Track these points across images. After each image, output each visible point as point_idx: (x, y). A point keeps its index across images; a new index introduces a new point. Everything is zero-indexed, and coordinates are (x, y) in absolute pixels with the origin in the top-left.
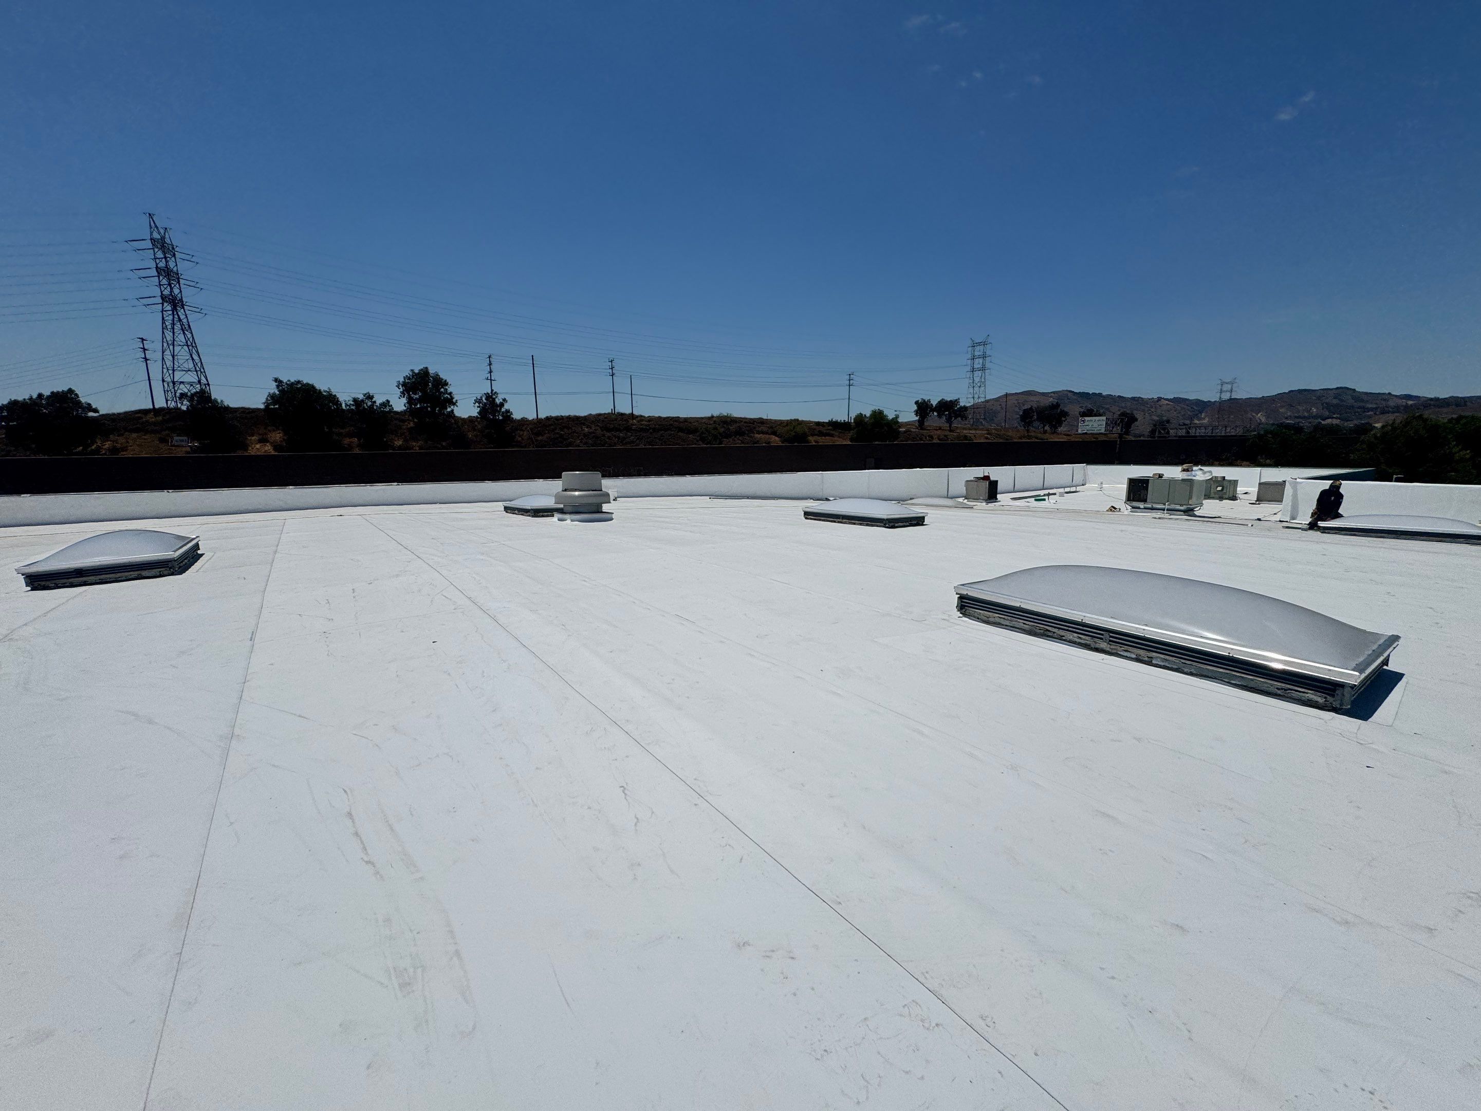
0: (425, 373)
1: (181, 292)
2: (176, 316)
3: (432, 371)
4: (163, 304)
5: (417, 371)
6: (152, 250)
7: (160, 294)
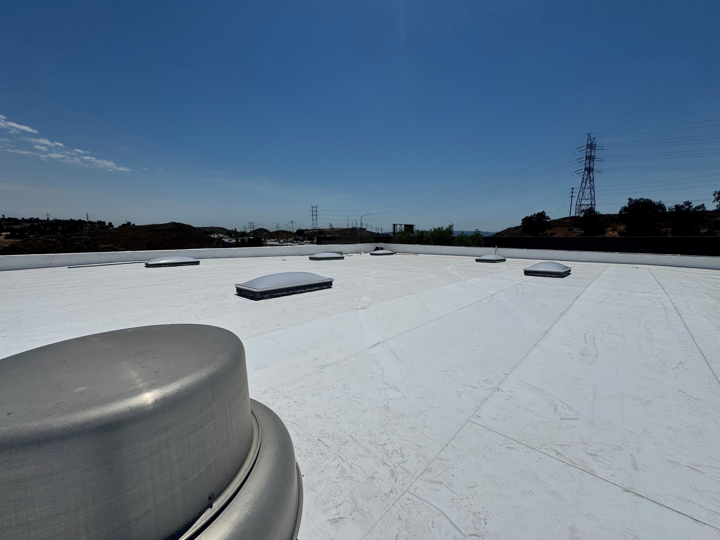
1: (593, 165)
2: (589, 176)
4: (584, 172)
6: (586, 149)
7: (584, 168)
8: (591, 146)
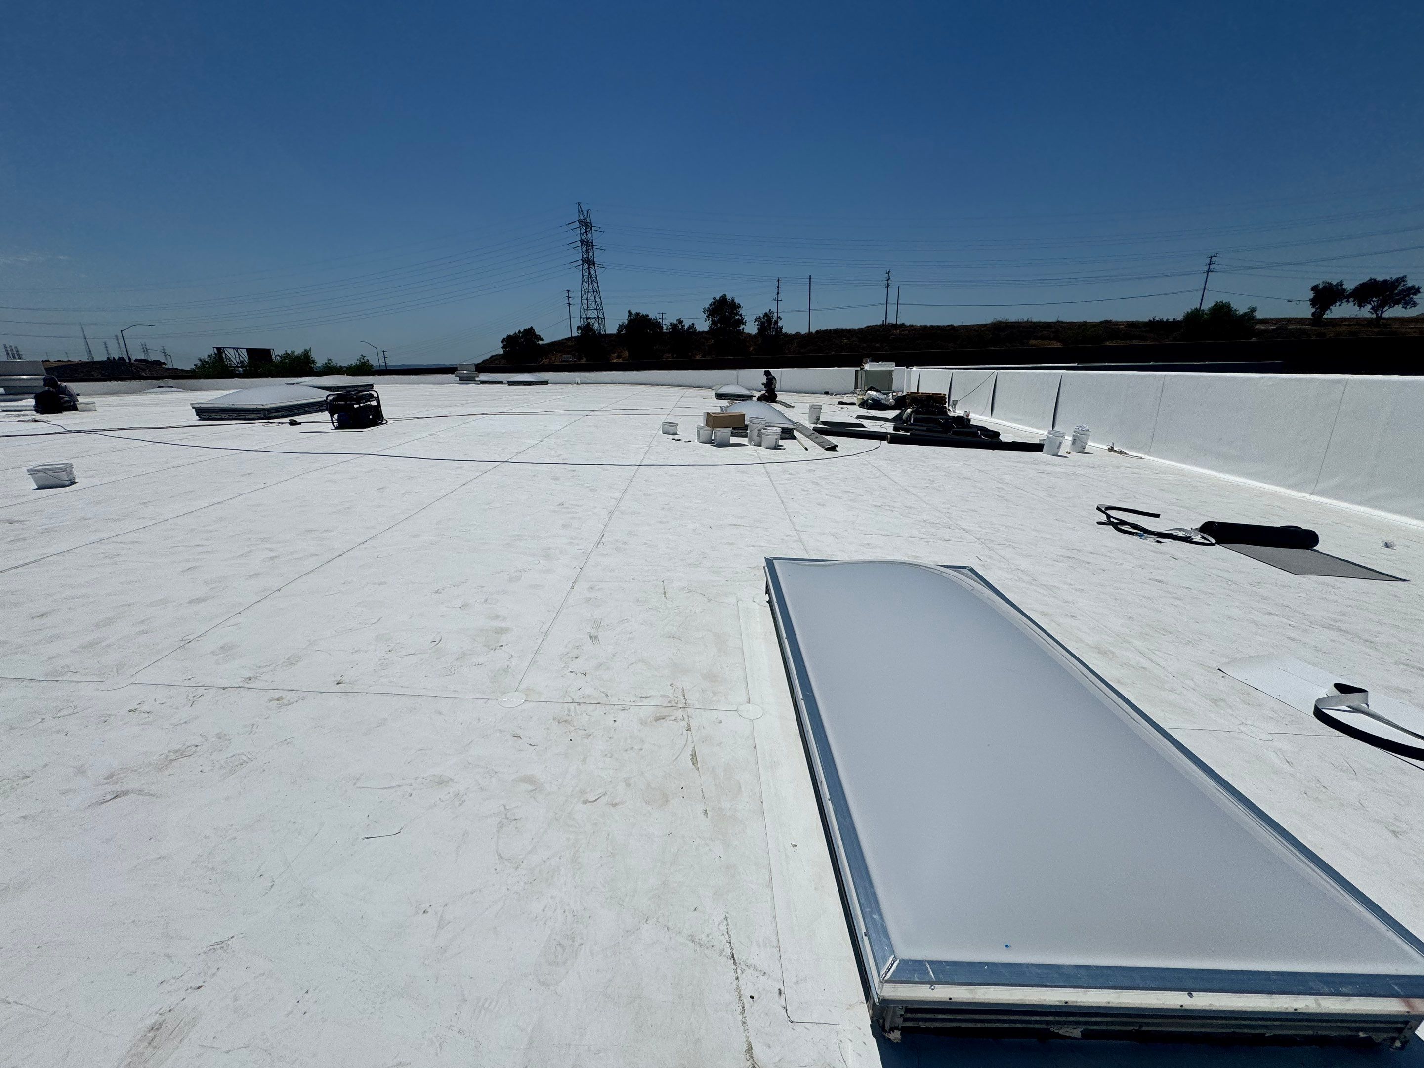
0: (724, 299)
1: (593, 254)
2: (590, 273)
3: (729, 297)
4: (583, 265)
5: (718, 298)
6: (579, 229)
7: (581, 258)
8: (586, 224)
